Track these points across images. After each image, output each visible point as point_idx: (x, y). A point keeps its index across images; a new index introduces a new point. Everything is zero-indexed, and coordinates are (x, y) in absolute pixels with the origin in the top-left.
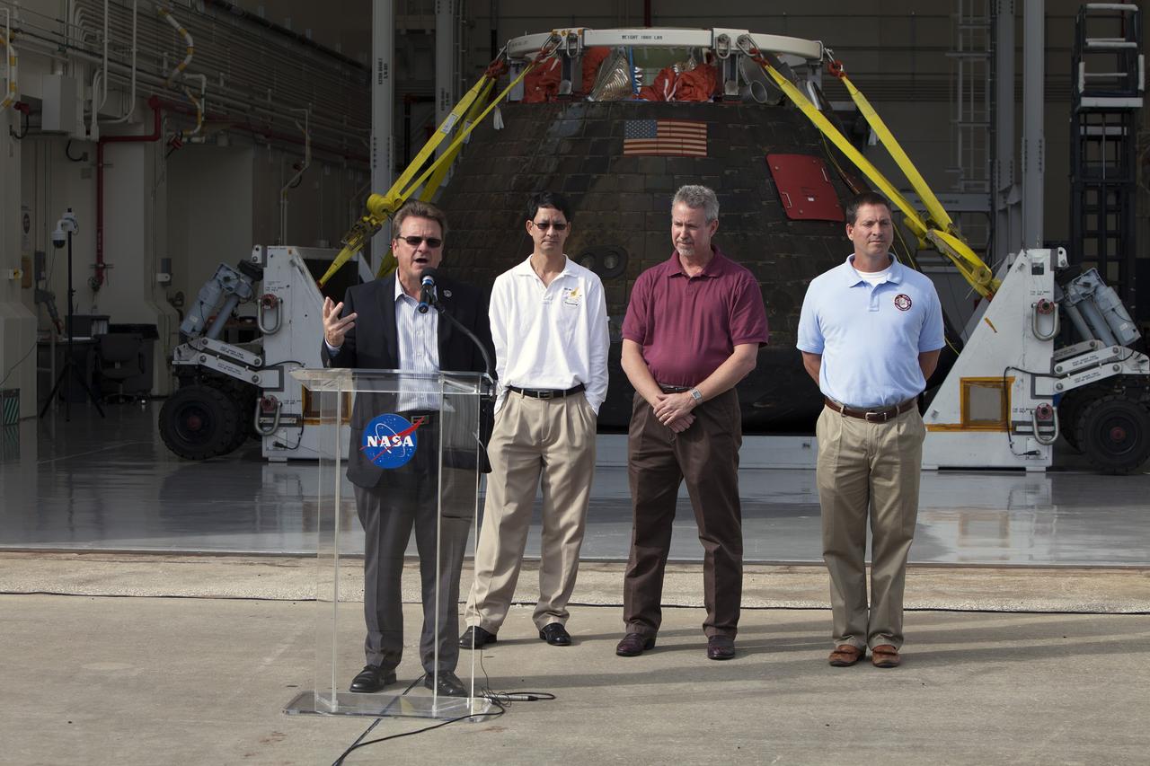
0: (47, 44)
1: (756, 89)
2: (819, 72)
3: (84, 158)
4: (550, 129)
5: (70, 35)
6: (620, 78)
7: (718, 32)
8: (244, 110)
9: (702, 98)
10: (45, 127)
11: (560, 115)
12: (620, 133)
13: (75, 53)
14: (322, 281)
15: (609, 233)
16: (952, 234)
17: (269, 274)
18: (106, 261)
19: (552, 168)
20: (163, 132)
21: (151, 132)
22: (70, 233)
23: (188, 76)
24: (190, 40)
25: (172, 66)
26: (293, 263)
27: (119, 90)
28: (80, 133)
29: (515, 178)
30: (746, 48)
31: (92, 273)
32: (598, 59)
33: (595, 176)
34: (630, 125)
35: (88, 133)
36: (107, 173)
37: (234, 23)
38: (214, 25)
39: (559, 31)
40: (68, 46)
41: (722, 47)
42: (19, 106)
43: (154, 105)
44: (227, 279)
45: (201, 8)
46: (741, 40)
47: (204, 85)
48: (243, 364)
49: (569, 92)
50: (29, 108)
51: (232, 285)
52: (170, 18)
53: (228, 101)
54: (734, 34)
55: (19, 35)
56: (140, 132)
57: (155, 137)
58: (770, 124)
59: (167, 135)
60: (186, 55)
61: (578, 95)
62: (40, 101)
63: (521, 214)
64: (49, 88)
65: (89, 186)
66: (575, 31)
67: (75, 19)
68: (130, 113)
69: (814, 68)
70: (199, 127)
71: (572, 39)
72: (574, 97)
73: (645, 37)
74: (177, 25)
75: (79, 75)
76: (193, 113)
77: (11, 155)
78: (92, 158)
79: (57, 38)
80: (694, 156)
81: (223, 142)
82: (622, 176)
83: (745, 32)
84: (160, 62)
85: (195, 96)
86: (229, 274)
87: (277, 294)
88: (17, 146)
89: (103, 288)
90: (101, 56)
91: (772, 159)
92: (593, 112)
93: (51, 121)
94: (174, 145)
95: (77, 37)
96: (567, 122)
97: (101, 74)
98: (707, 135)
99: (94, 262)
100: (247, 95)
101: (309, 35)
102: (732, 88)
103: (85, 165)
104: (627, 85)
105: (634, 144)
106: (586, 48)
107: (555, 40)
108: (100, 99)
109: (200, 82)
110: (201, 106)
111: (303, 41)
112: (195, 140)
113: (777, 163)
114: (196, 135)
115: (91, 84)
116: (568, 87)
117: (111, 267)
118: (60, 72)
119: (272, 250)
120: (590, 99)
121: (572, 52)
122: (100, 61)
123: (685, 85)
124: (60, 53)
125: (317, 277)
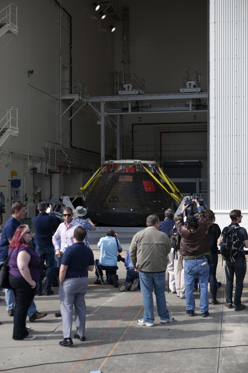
0: (37, 158)
1: (142, 170)
2: (155, 166)
3: (48, 176)
4: (108, 177)
5: (43, 156)
6: (121, 168)
7: (135, 161)
8: (80, 166)
9: (132, 171)
10: (38, 172)
11: (110, 175)
12: (118, 178)
13: (44, 159)
14: (72, 202)
15: (116, 194)
16: (174, 194)
17: (63, 201)
18: (52, 194)
19: (108, 183)
20: (62, 171)
21: (60, 171)
22: (41, 191)
23: (67, 161)
24: (66, 155)
25: (64, 159)
26: (67, 199)
27: (52, 164)
28: (45, 173)
29: (102, 185)
30: (140, 163)
31: (50, 196)
32: (117, 165)
33: (114, 185)
34: (120, 176)
35: (46, 172)
36: (52, 178)
37: (78, 150)
38: (73, 151)
39: (110, 161)
40: (42, 158)
41: (136, 163)
42: (32, 169)
43: (60, 167)
44: (56, 202)
45: (71, 148)
46: (139, 162)
47: (70, 163)
48: (59, 215)
49: (111, 171)
50: (34, 169)
51: (57, 203)
52: (63, 151)
53: (76, 165)
54: (138, 161)
55: (31, 157)
56: (58, 171)
57: (60, 172)
58: (143, 176)
59: (63, 171)
60: (66, 158)
61: (113, 171)
62: (37, 168)
63: (103, 191)
64: (38, 166)
65: (49, 181)
66: (112, 161)
67: (44, 153)
68: (55, 168)
69: (154, 165)
70: (69, 170)
71: (112, 162)
72: (112, 172)
73: (123, 162)
74: (64, 152)
75: (44, 163)
76: (68, 167)
77: (31, 178)
78: (50, 176)
79: (40, 157)
80: (130, 182)
81: (76, 172)
82: (118, 185)
83: (140, 160)
84: (62, 159)
85: (68, 164)
86: (57, 201)
87: (65, 204)
88: (32, 176)
89: (52, 199)
90: (49, 159)
91: (143, 182)
92: (114, 174)
93: (39, 171)
94: (64, 173)
95: (44, 157)
96: (111, 176)
97: (49, 162)
98: (133, 178)
99: (50, 194)
100: (80, 163)
101: (95, 151)
102: (138, 170)
103: (49, 177)
104: (122, 169)
105: (121, 180)
106: (114, 163)
107: (109, 162)
108: (48, 166)
109: (69, 162)
110: (69, 166)
111: (93, 152)
112: (68, 172)
113: (144, 182)
114: (68, 171)
115: (47, 164)
116: (111, 170)
117: (53, 195)
118: (40, 163)
119: (64, 197)
120: (115, 172)
121: (112, 164)
122: (48, 160)
123: (130, 169)
124: (41, 159)
125: (71, 201)
